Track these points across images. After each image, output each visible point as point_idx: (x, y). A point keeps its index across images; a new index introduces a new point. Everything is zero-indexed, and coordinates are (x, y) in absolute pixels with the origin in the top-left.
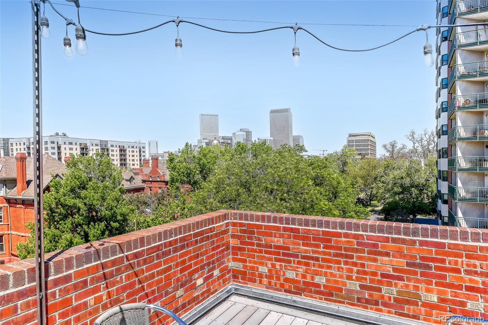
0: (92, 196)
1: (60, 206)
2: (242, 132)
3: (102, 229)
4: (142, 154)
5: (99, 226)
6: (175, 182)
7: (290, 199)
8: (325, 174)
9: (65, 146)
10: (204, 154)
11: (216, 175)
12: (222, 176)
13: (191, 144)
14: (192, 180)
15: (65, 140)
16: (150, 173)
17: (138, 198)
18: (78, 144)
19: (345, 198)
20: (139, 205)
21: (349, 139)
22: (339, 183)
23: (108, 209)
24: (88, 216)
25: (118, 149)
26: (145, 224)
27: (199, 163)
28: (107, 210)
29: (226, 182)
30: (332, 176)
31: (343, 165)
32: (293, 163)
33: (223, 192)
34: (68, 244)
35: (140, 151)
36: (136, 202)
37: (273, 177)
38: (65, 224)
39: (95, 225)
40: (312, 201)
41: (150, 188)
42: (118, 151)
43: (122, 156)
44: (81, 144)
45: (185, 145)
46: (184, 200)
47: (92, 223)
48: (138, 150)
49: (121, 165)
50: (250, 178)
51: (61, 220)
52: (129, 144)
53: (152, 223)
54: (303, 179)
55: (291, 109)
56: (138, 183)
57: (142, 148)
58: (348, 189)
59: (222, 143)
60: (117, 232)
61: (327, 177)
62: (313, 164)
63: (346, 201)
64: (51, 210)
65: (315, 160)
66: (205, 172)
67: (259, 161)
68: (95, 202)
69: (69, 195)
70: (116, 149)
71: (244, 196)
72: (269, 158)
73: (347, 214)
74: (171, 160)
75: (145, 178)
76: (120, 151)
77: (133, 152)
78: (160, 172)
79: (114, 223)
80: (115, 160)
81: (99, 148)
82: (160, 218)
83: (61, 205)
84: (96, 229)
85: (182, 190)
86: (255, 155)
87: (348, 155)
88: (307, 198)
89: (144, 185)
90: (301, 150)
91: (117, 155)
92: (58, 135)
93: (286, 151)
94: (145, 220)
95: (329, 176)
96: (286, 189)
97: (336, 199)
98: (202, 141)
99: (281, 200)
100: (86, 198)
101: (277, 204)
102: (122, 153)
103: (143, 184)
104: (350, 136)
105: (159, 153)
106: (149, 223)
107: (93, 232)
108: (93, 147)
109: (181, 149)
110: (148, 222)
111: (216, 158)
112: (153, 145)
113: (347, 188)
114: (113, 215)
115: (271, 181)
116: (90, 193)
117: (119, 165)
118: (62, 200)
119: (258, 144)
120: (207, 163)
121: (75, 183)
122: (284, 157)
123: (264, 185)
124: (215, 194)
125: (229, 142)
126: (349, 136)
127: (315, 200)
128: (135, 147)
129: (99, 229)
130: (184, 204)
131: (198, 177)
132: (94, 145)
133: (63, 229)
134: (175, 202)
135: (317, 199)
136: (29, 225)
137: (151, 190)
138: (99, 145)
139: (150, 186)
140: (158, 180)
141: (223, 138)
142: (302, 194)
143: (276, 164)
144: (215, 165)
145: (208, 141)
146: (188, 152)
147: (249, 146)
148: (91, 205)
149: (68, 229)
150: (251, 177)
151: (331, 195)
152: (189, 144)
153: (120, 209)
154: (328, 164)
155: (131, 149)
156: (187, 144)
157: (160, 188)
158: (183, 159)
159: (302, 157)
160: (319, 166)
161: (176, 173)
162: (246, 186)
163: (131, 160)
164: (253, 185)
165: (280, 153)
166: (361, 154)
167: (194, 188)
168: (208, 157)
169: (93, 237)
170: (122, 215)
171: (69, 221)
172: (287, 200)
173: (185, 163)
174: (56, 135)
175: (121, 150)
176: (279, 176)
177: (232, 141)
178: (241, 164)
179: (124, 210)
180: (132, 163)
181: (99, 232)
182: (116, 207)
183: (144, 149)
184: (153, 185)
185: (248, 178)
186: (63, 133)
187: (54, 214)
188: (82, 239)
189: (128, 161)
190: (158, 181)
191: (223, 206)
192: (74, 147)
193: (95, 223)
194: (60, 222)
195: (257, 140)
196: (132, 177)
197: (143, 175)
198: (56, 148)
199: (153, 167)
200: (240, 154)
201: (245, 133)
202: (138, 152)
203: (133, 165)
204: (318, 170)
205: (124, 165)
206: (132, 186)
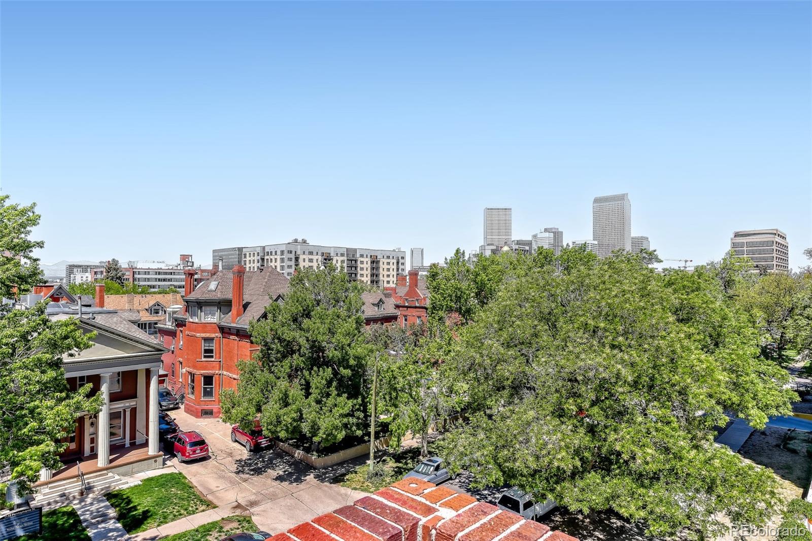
0: (316, 327)
1: (276, 341)
2: (548, 233)
3: (328, 378)
4: (401, 267)
5: (324, 373)
6: (437, 310)
7: (630, 346)
8: (698, 302)
9: (304, 256)
10: (483, 266)
11: (500, 300)
12: (508, 302)
13: (464, 251)
14: (463, 308)
15: (305, 248)
16: (406, 295)
17: (387, 331)
18: (319, 254)
19: (738, 347)
20: (389, 342)
21: (734, 241)
22: (725, 319)
23: (337, 348)
24: (311, 357)
25: (369, 260)
26: (388, 374)
27: (475, 281)
28: (336, 350)
29: (515, 313)
30: (710, 306)
31: (725, 286)
32: (637, 281)
33: (510, 329)
34: (282, 397)
35: (398, 263)
36: (384, 337)
37: (599, 307)
38: (282, 366)
39: (319, 370)
40: (674, 352)
41: (405, 316)
42: (369, 262)
43: (374, 270)
44: (323, 254)
45: (455, 252)
46: (450, 340)
47: (315, 368)
48: (395, 261)
49: (372, 282)
50: (557, 306)
51: (277, 360)
52: (384, 253)
53: (399, 373)
54: (655, 310)
55: (628, 195)
56: (389, 308)
57: (400, 258)
58: (743, 330)
59: (516, 250)
60: (350, 383)
61: (700, 307)
62: (673, 284)
63: (741, 352)
64: (266, 344)
65: (678, 277)
66: (484, 294)
67: (572, 279)
68: (320, 338)
69: (289, 325)
70: (367, 259)
71: (545, 338)
72: (591, 272)
73: (743, 378)
74: (433, 275)
75: (399, 302)
76: (371, 263)
77: (388, 263)
78: (420, 293)
79: (344, 369)
80: (365, 276)
81: (345, 258)
82: (410, 366)
83: (279, 338)
84: (320, 377)
85: (448, 323)
86: (567, 269)
87: (736, 269)
88: (663, 346)
89: (398, 312)
90: (650, 259)
91: (367, 268)
92: (297, 242)
93: (622, 261)
94: (389, 368)
95: (704, 306)
96: (620, 328)
97: (718, 347)
98: (487, 247)
99: (613, 347)
100: (308, 331)
101: (604, 355)
102: (374, 266)
103: (396, 311)
104: (737, 235)
105: (424, 265)
106: (394, 373)
107: (315, 381)
108: (338, 258)
109: (449, 258)
110: (392, 371)
111: (502, 272)
112: (417, 256)
113: (741, 328)
114: (344, 357)
115: (595, 314)
116: (314, 323)
117: (369, 282)
118: (279, 332)
119: (573, 251)
120: (488, 280)
121: (297, 308)
122: (618, 271)
123: (582, 319)
124: (496, 331)
125: (527, 248)
126: (735, 236)
127: (679, 350)
128: (391, 257)
129: (324, 378)
130: (449, 344)
131: (473, 302)
132: (339, 255)
133: (279, 374)
134: (436, 342)
135: (682, 347)
136: (240, 365)
137: (406, 320)
138: (345, 255)
139: (406, 313)
140: (417, 305)
141: (518, 243)
142: (652, 337)
143: (604, 284)
144: (500, 284)
145: (494, 247)
146: (460, 263)
147: (558, 254)
148: (315, 341)
149: (285, 374)
150: (560, 304)
151: (708, 339)
152: (461, 251)
153: (353, 348)
154: (703, 285)
155: (386, 261)
156: (458, 251)
157: (419, 317)
158: (450, 274)
159: (652, 271)
160: (684, 287)
161: (439, 296)
162: (549, 320)
163: (385, 276)
164: (561, 319)
165: (610, 264)
166: (757, 266)
167: (466, 319)
168: (490, 271)
169: (316, 389)
170: (357, 358)
171: (287, 362)
172: (623, 348)
173: (453, 281)
174: (295, 242)
175: (373, 262)
176: (609, 305)
177: (531, 248)
178: (542, 283)
179: (360, 350)
180: (386, 279)
181: (324, 382)
182: (349, 345)
183: (403, 260)
184: (409, 312)
185: (553, 305)
186: (303, 240)
187: (269, 352)
188: (301, 390)
189: (381, 277)
190: (416, 307)
191: (510, 353)
192: (315, 257)
193: (318, 368)
194: (276, 364)
195: (571, 246)
196: (381, 300)
197: (396, 297)
198: (294, 260)
199: (410, 286)
200: (542, 267)
201: (552, 235)
202: (395, 264)
203: (388, 282)
204: (682, 294)
205: (376, 282)
206: (381, 313)
